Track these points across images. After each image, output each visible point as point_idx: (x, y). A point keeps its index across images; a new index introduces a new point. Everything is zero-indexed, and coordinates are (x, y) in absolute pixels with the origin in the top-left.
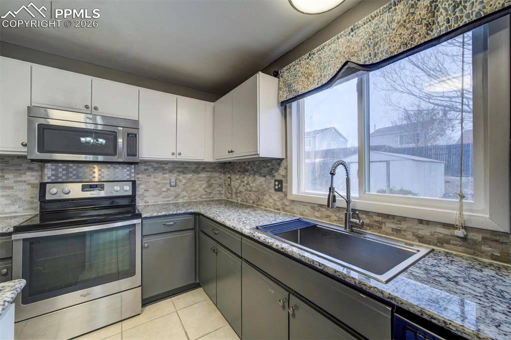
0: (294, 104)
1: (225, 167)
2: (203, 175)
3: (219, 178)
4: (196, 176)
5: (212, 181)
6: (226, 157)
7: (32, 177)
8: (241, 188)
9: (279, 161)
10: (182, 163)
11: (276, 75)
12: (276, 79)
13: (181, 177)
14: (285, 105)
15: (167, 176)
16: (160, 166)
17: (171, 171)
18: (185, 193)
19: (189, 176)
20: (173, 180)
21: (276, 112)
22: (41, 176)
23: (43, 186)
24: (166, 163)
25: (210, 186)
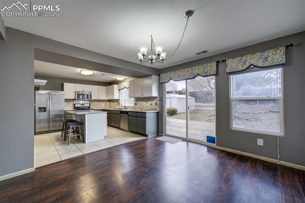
0: (121, 90)
1: (109, 101)
2: (104, 103)
3: (108, 103)
4: (102, 103)
5: (106, 104)
6: (109, 99)
7: (72, 103)
8: (113, 105)
9: (119, 99)
10: (99, 100)
11: (118, 84)
12: (117, 85)
13: (99, 103)
14: (119, 90)
15: (96, 103)
16: (94, 101)
17: (97, 102)
18: (100, 107)
19: (101, 103)
20: (97, 104)
21: (118, 91)
22: (74, 103)
23: (75, 105)
24: (96, 100)
25: (106, 105)
